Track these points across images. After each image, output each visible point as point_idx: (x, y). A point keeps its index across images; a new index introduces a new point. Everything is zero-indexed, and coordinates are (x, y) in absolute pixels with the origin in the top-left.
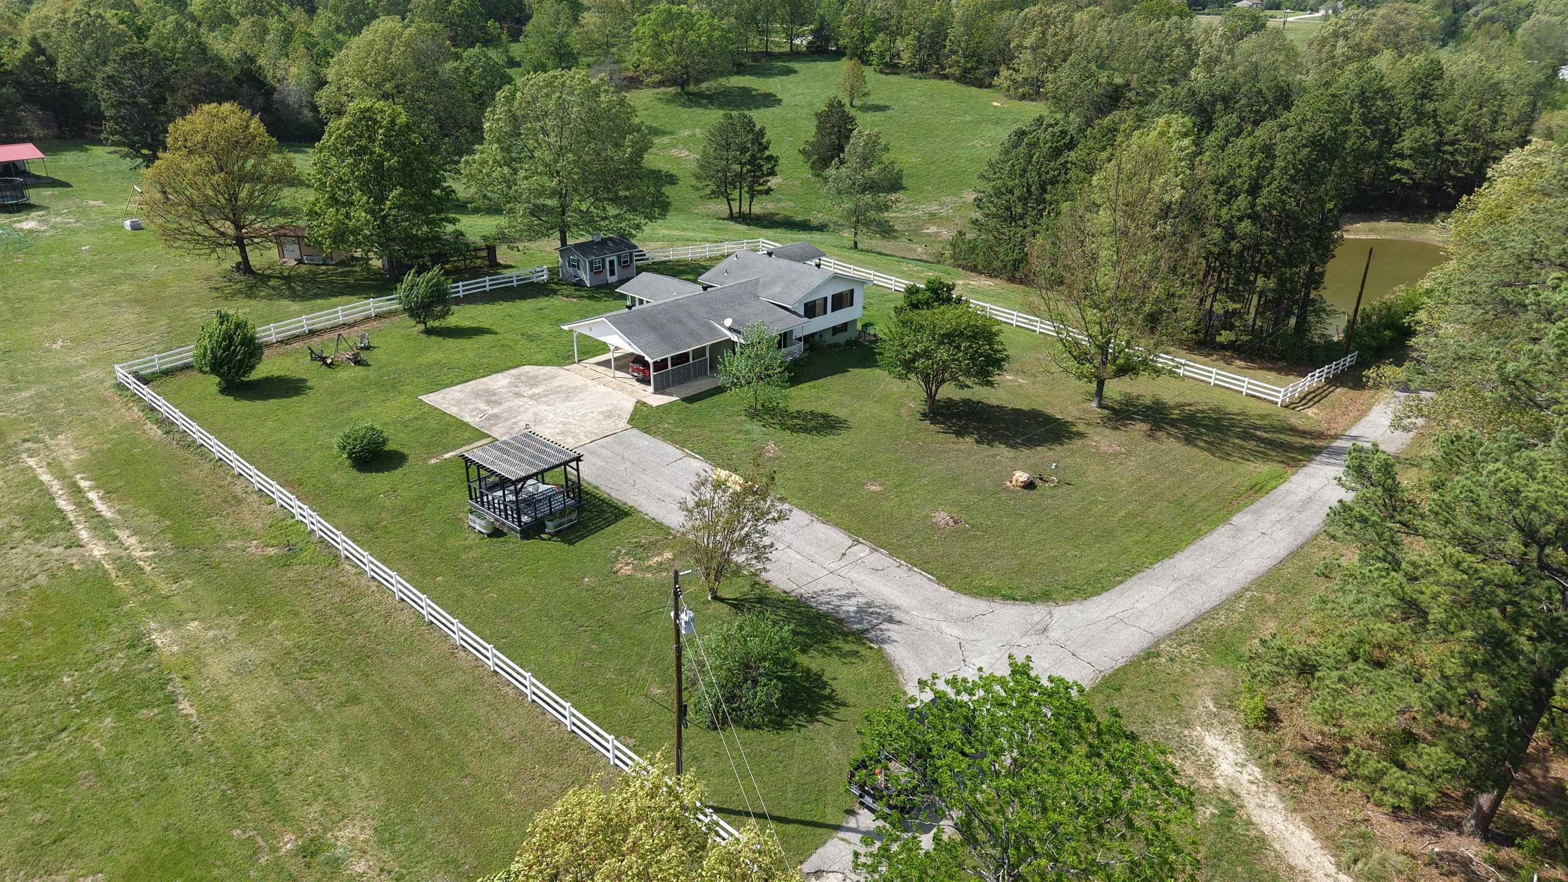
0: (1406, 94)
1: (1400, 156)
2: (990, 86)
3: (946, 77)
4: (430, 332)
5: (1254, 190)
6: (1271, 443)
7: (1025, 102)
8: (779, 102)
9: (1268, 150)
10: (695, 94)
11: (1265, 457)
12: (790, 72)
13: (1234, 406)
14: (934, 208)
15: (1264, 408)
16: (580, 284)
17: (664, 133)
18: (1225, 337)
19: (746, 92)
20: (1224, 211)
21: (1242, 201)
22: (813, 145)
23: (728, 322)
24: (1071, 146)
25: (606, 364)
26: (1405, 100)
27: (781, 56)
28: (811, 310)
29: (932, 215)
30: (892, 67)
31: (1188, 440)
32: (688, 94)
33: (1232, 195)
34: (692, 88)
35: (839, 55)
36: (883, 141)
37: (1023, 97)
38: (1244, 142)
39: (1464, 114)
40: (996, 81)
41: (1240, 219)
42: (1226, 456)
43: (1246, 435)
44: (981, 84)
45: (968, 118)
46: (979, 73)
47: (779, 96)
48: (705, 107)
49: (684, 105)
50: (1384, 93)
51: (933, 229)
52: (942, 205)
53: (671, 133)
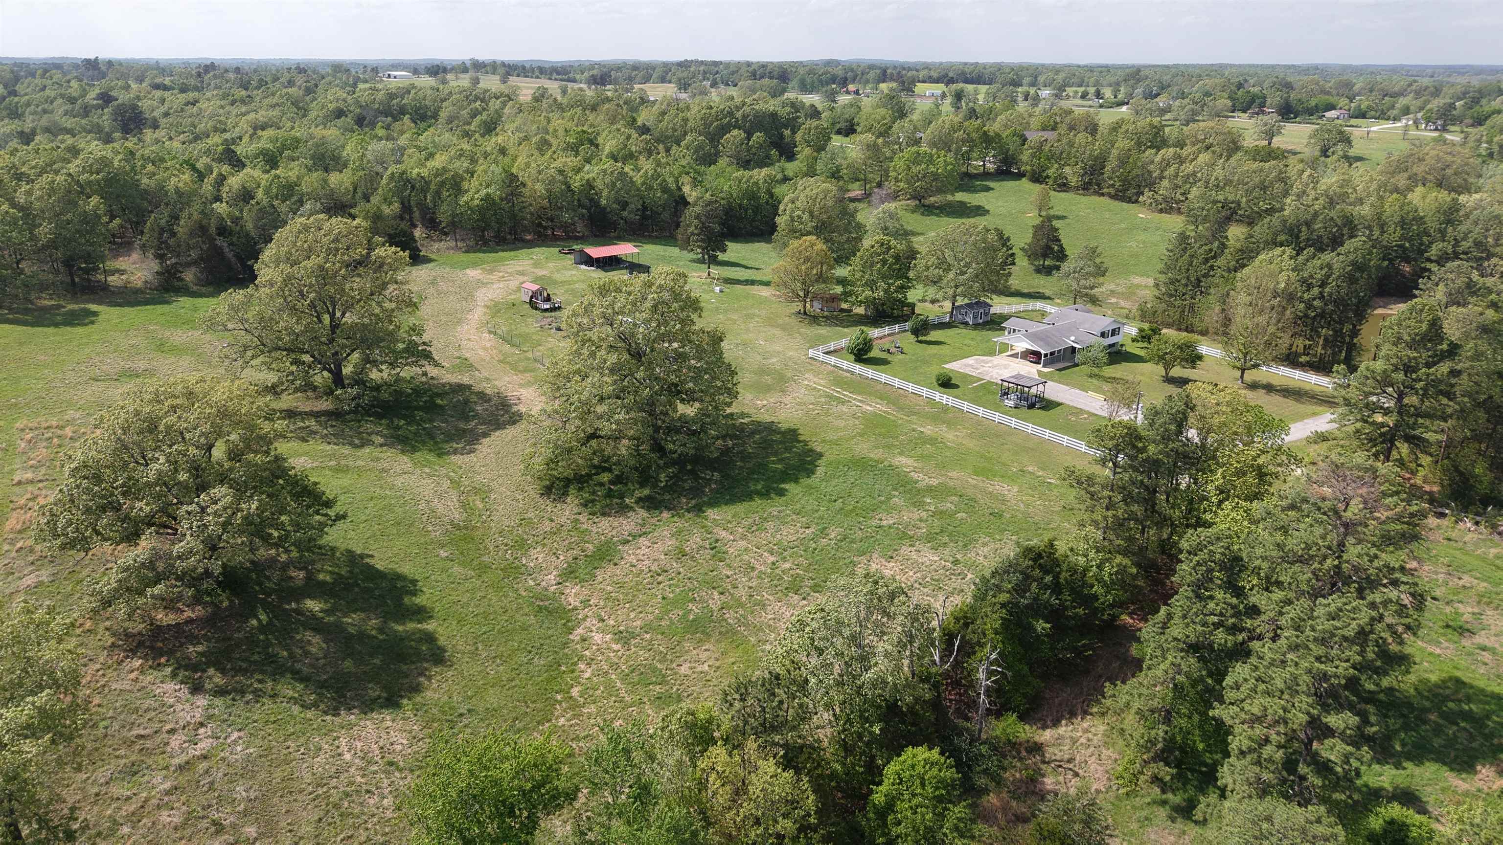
0: (1433, 222)
1: (1429, 260)
2: (1136, 201)
3: (1103, 195)
4: (920, 342)
5: (1323, 284)
6: (1326, 402)
7: (1163, 215)
8: (988, 212)
9: (1329, 266)
10: (928, 206)
11: (1320, 405)
12: (988, 189)
13: (1307, 387)
14: (1112, 287)
15: (1322, 389)
16: (966, 324)
17: (919, 234)
18: (1303, 359)
19: (962, 204)
20: (1305, 295)
21: (1316, 291)
22: (1029, 245)
23: (1073, 338)
24: (1215, 257)
25: (1015, 356)
26: (1432, 225)
27: (976, 177)
28: (1103, 335)
29: (1112, 291)
30: (1063, 186)
31: (1284, 396)
32: (924, 206)
33: (1310, 287)
34: (927, 202)
35: (1020, 176)
36: (1098, 251)
37: (1161, 211)
38: (1317, 262)
39: (1472, 236)
40: (1141, 199)
41: (1314, 299)
42: (1303, 403)
43: (1313, 397)
44: (1130, 201)
45: (1123, 226)
46: (1129, 193)
47: (987, 207)
48: (937, 215)
49: (923, 214)
50: (1420, 220)
51: (1113, 300)
52: (1118, 285)
53: (922, 234)
